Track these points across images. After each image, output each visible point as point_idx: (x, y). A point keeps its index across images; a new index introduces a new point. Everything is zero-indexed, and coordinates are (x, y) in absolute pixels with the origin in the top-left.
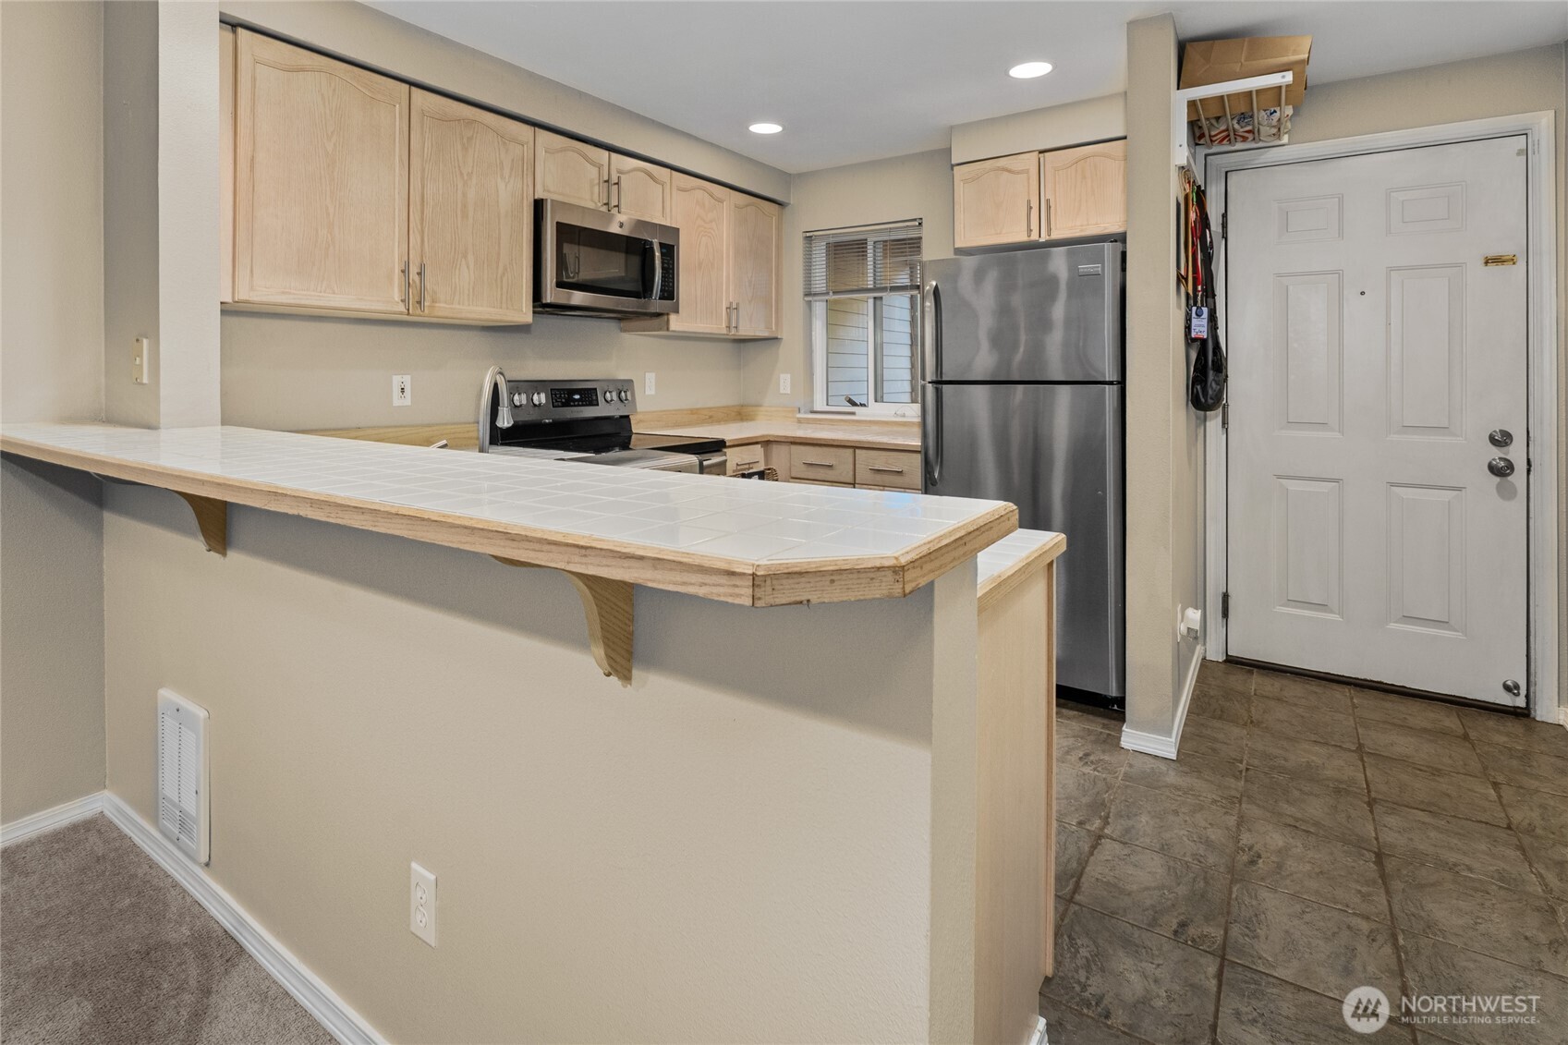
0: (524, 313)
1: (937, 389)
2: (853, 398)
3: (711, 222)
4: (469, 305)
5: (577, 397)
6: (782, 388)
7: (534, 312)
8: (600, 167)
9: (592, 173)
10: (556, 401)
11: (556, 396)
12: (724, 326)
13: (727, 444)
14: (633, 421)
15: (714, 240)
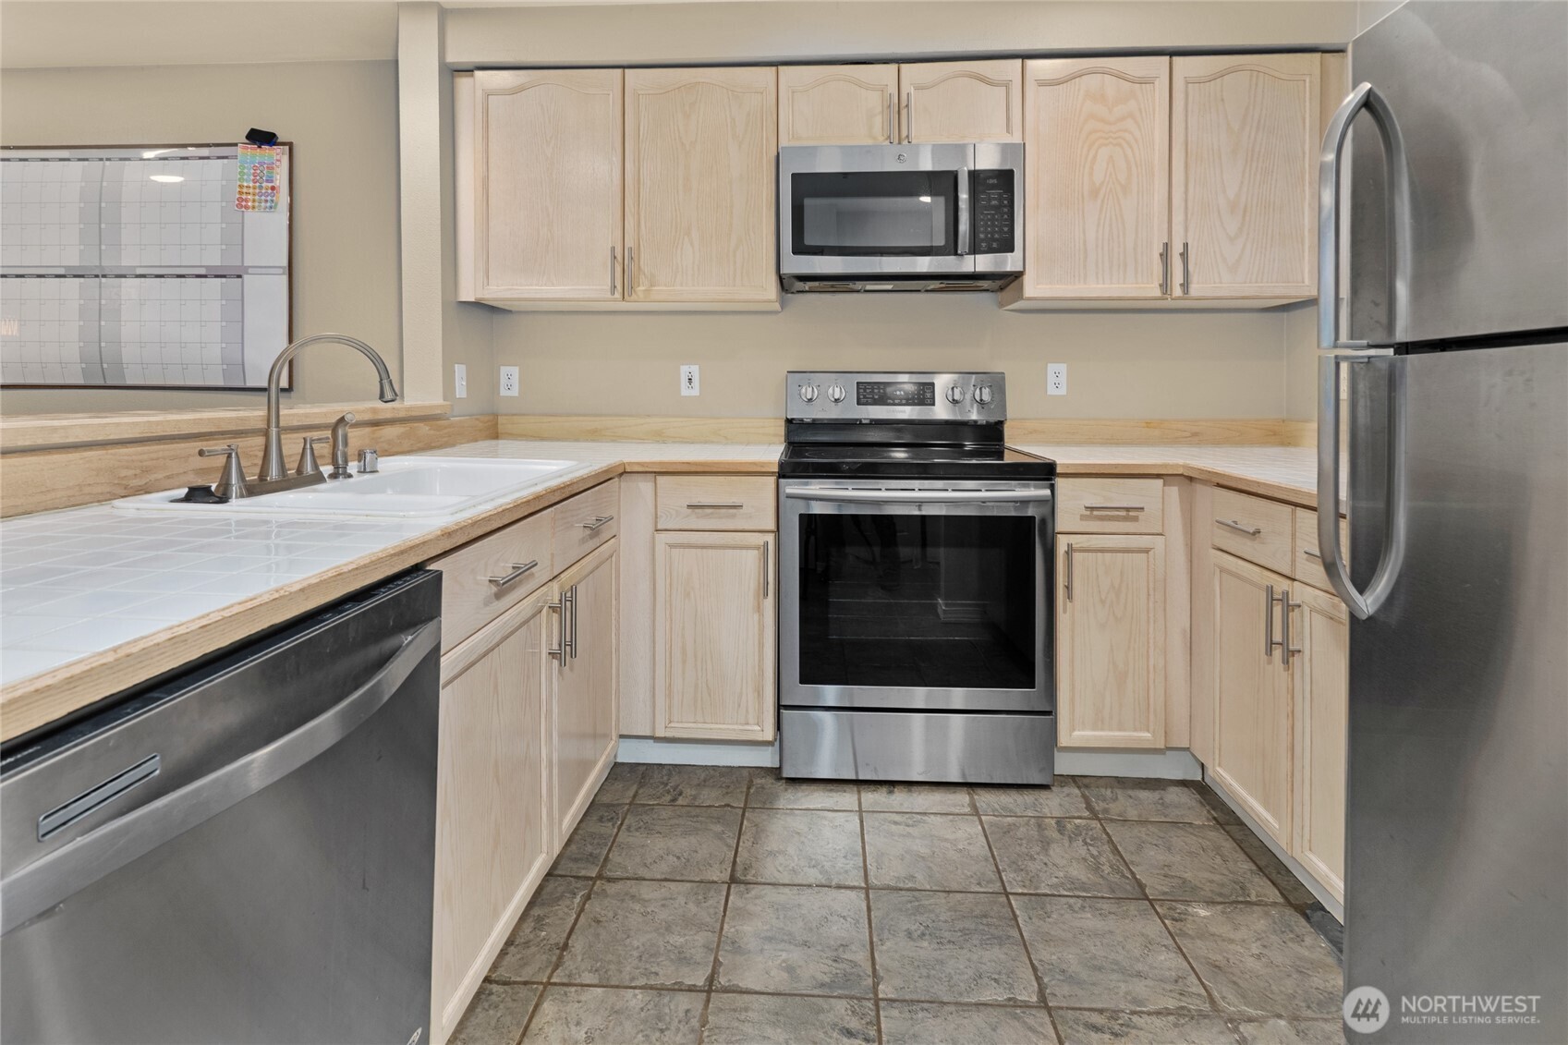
0: (765, 288)
3: (1124, 119)
4: (693, 285)
8: (882, 90)
9: (873, 101)
10: (865, 397)
11: (865, 391)
12: (1156, 284)
13: (1059, 470)
14: (1008, 431)
15: (1131, 147)
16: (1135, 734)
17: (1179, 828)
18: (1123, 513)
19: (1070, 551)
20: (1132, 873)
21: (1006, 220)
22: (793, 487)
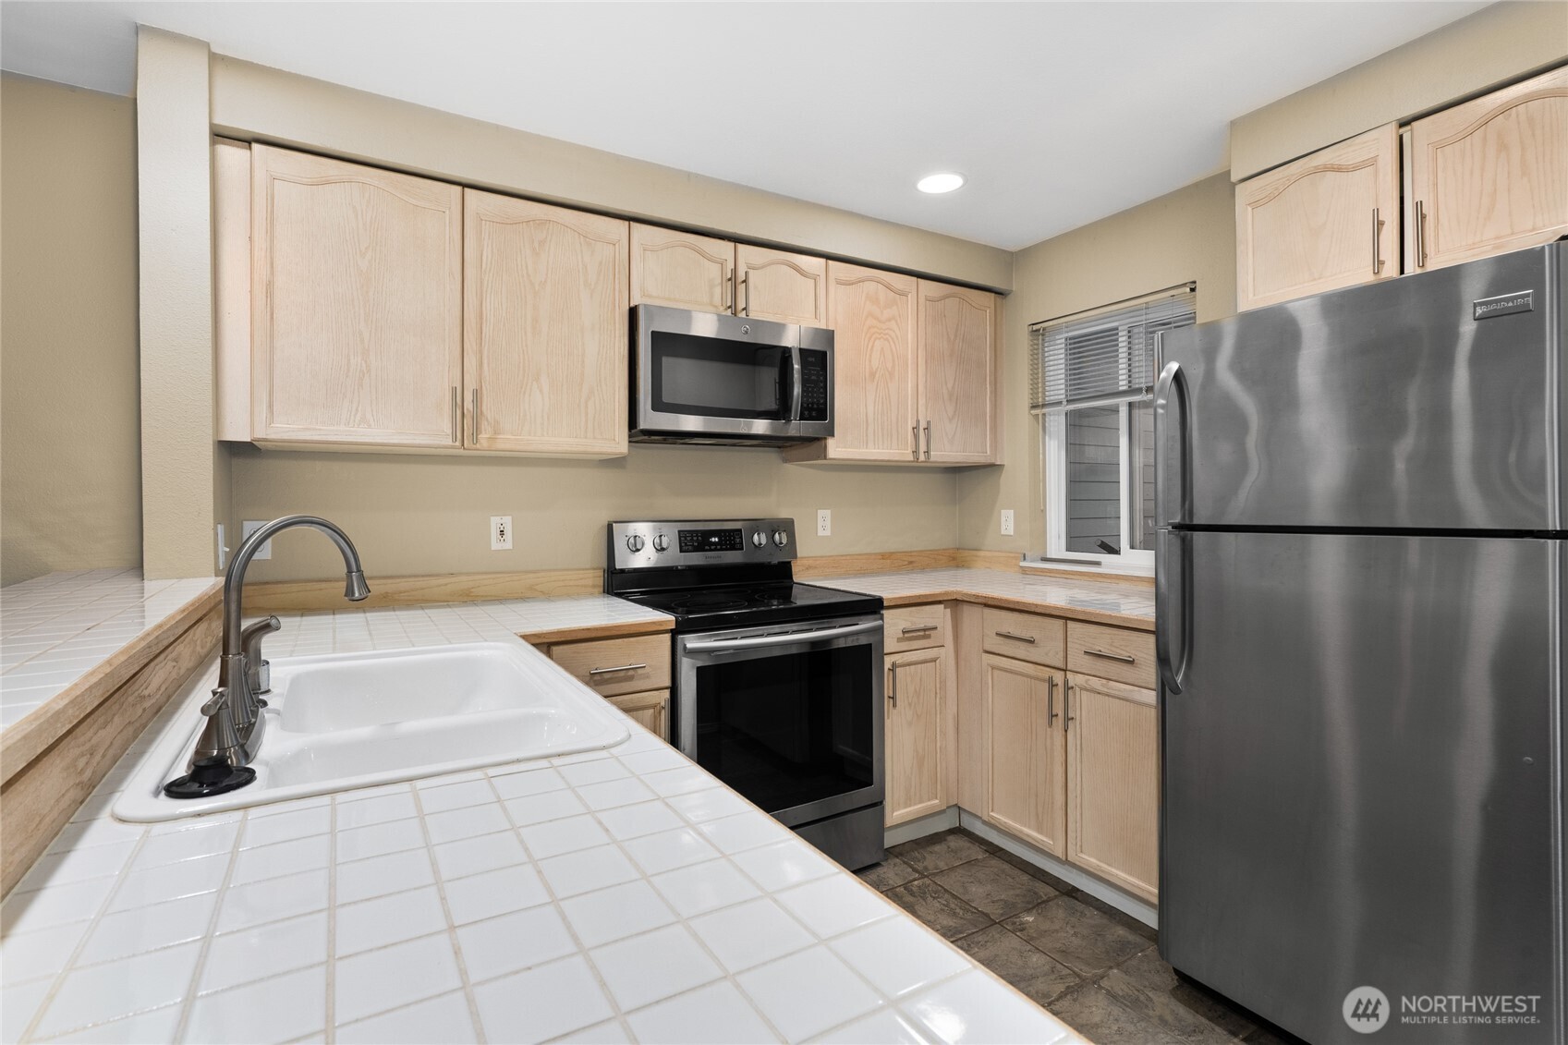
0: (617, 442)
1: (1183, 540)
2: (1106, 540)
3: (889, 320)
4: (543, 435)
5: (715, 539)
6: (1003, 527)
7: (630, 442)
8: (722, 264)
9: (713, 272)
10: (686, 545)
11: (686, 539)
12: (910, 451)
13: (885, 604)
14: (795, 569)
15: (894, 343)
16: (929, 803)
17: (973, 865)
18: (922, 633)
19: (893, 669)
20: (975, 908)
21: (822, 393)
22: (693, 642)
